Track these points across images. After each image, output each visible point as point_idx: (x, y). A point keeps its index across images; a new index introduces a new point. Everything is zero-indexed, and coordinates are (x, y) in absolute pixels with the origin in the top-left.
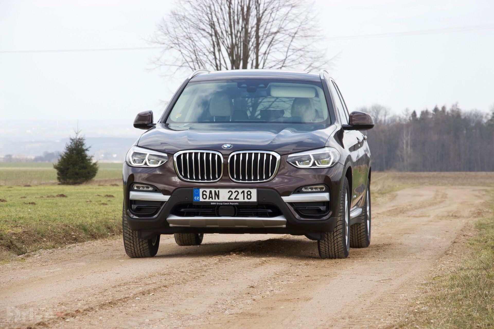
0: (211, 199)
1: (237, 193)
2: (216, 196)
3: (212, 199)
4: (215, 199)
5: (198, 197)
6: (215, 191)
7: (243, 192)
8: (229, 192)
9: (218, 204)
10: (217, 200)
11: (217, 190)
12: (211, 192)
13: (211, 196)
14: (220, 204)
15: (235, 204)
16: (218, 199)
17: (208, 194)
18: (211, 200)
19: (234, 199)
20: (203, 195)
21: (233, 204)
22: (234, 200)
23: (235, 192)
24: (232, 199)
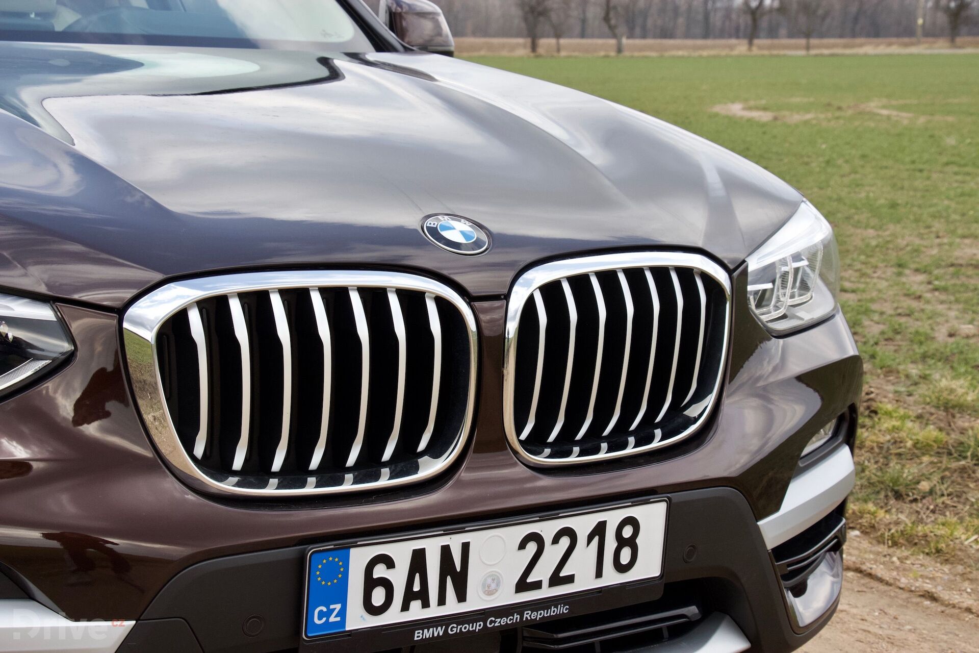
0: (416, 605)
1: (565, 542)
2: (449, 580)
3: (426, 604)
4: (442, 601)
5: (338, 607)
6: (446, 551)
7: (600, 530)
8: (522, 546)
9: (454, 629)
10: (453, 607)
11: (455, 542)
12: (419, 559)
13: (416, 587)
14: (466, 628)
15: (553, 611)
16: (461, 596)
17: (398, 577)
18: (416, 612)
19: (545, 584)
20: (370, 583)
21: (537, 615)
22: (546, 592)
23: (556, 541)
24: (537, 585)
